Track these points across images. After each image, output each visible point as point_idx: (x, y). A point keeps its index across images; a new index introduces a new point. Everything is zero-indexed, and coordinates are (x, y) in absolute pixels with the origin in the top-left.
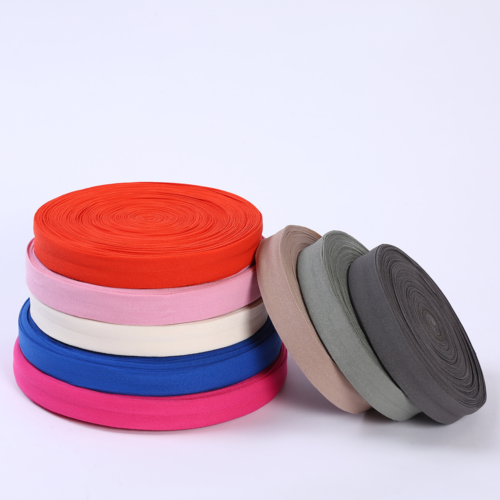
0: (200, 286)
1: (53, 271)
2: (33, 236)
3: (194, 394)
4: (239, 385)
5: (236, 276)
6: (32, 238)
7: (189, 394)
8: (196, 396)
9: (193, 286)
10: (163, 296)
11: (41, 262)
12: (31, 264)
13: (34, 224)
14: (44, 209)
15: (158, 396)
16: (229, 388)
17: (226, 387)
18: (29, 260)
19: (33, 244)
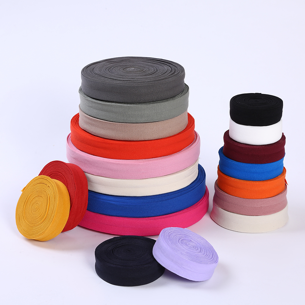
0: (159, 158)
1: (81, 150)
2: (70, 132)
3: (156, 216)
4: (181, 212)
5: (179, 153)
6: (70, 133)
7: (154, 216)
8: (158, 217)
9: (156, 158)
10: (139, 163)
11: (74, 146)
12: (69, 146)
13: (71, 125)
14: (76, 117)
15: (137, 217)
16: (175, 213)
17: (174, 213)
18: (68, 144)
19: (70, 136)
